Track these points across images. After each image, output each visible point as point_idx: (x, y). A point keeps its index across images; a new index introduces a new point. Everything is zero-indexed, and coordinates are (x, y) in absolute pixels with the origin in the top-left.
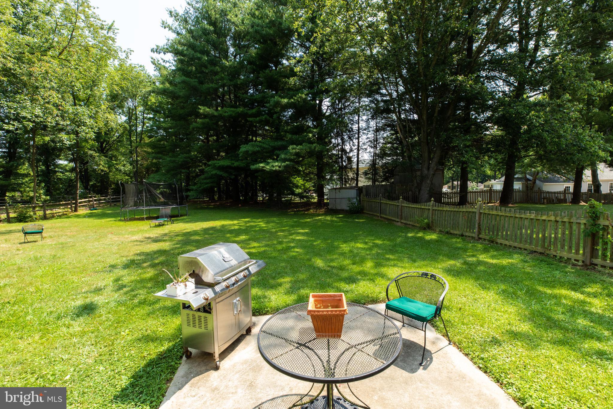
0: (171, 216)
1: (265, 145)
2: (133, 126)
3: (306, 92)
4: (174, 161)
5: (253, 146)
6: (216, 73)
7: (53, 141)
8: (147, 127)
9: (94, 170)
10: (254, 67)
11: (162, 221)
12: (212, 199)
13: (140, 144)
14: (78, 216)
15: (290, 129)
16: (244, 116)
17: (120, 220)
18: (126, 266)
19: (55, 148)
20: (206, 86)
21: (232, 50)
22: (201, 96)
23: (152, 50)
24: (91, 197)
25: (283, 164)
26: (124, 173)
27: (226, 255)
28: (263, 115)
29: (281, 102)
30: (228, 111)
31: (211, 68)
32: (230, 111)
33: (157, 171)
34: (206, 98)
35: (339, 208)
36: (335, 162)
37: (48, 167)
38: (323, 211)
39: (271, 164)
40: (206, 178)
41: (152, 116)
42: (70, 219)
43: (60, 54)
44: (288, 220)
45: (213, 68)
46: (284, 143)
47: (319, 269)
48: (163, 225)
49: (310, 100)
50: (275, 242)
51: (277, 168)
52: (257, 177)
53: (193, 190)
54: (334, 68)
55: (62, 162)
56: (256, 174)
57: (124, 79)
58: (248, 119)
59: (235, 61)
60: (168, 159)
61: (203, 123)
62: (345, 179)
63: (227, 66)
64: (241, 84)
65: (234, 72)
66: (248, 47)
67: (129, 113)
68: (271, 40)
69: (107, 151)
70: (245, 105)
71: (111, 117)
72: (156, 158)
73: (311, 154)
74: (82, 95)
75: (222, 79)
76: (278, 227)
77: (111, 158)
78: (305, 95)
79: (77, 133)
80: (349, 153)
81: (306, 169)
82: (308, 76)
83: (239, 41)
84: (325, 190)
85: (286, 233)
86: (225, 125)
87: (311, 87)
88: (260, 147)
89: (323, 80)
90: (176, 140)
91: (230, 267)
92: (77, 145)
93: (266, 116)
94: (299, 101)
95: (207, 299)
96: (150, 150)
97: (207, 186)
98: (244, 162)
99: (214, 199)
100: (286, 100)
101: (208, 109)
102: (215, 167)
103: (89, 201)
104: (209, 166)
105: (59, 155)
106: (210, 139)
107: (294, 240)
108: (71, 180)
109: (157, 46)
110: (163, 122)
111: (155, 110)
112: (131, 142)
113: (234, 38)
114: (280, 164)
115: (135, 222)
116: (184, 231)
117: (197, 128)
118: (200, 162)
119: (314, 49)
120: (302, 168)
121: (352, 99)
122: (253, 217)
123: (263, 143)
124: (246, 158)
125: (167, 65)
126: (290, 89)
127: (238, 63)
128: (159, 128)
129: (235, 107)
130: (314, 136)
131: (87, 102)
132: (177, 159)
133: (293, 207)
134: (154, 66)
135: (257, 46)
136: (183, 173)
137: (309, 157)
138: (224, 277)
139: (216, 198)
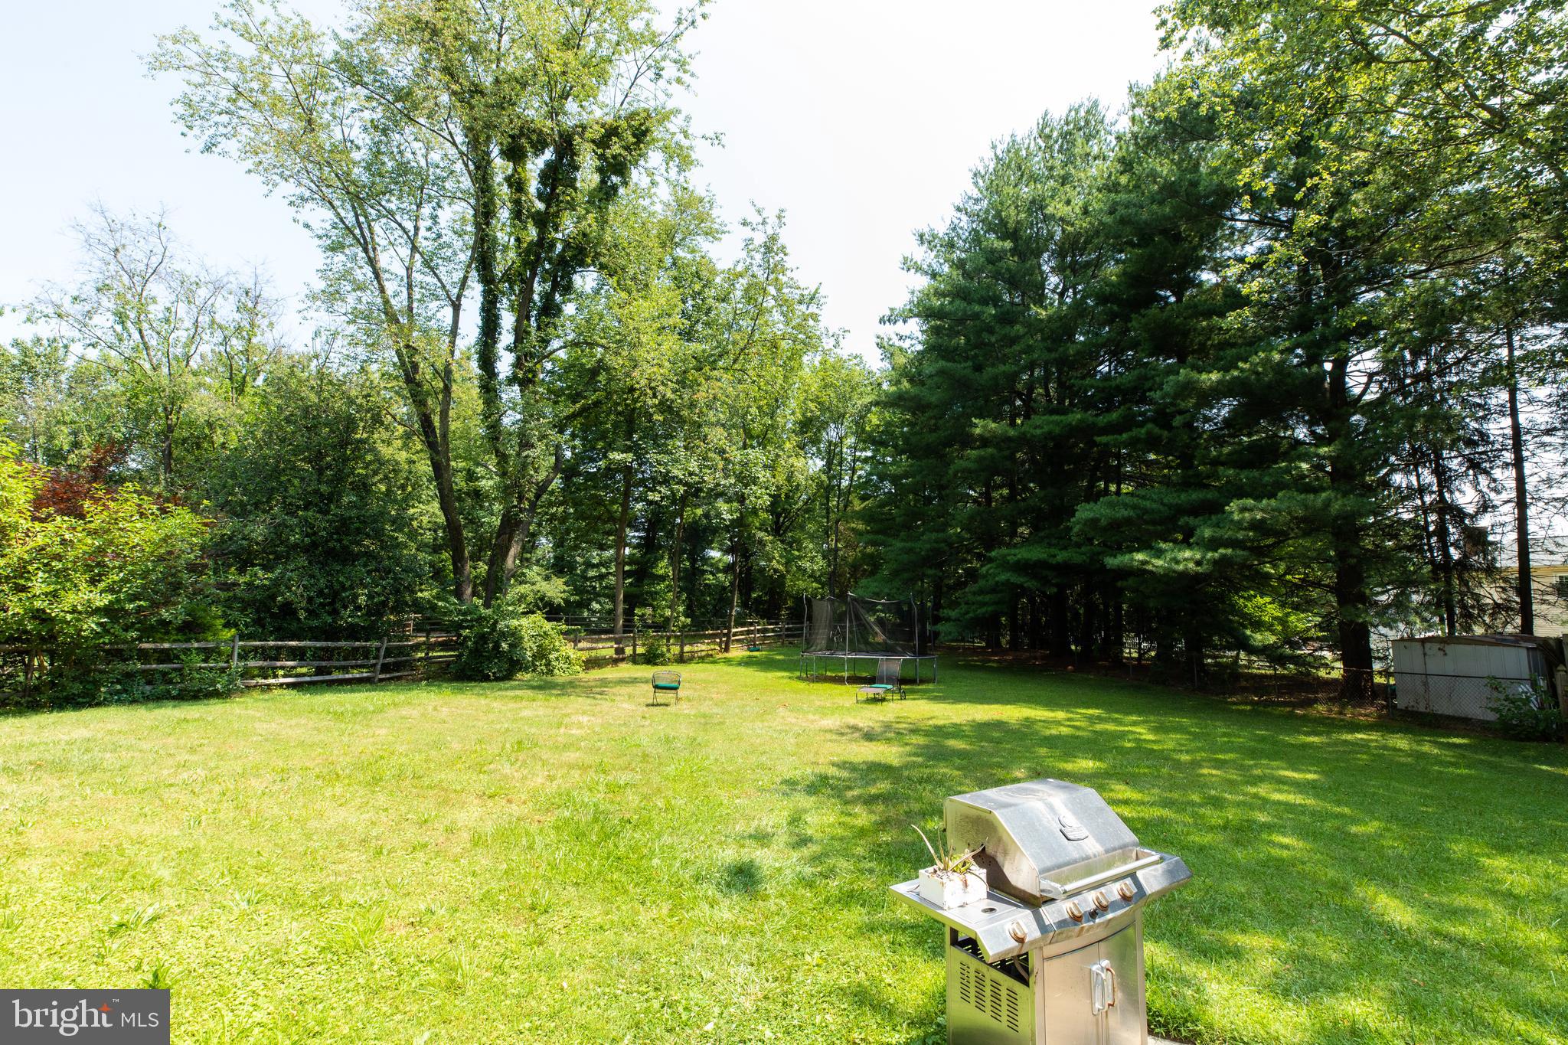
0: (903, 681)
1: (1148, 504)
2: (834, 477)
3: (1282, 342)
4: (910, 551)
5: (1111, 505)
6: (1013, 341)
7: (706, 515)
8: (860, 477)
9: (762, 570)
10: (1115, 308)
11: (880, 691)
12: (994, 644)
13: (845, 514)
14: (728, 662)
15: (1229, 454)
16: (1086, 432)
17: (799, 678)
18: (812, 789)
19: (705, 529)
20: (989, 372)
21: (1053, 280)
22: (976, 399)
23: (882, 321)
24: (751, 624)
25: (1209, 555)
26: (810, 576)
27: (1071, 820)
28: (1141, 425)
29: (1198, 381)
30: (1041, 425)
31: (1003, 330)
32: (1049, 423)
33: (873, 573)
34: (987, 401)
35: (1443, 708)
36: (1409, 549)
37: (693, 561)
38: (1368, 713)
39: (1169, 556)
40: (981, 592)
41: (869, 454)
42: (717, 666)
43: (735, 361)
44: (1234, 729)
45: (1007, 329)
46: (1210, 495)
47: (1390, 931)
48: (883, 700)
49: (1299, 365)
50: (1195, 798)
51: (1191, 565)
52: (1121, 590)
53: (948, 619)
54: (1391, 258)
55: (715, 554)
56: (1119, 584)
57: (826, 386)
58: (1098, 439)
59: (1061, 303)
60: (899, 544)
61: (980, 460)
62: (1464, 607)
63: (1041, 320)
64: (1078, 353)
65: (1061, 329)
66: (1098, 264)
67: (829, 453)
68: (1164, 232)
69: (785, 532)
70: (1088, 405)
71: (799, 463)
72: (874, 544)
73: (1311, 524)
74: (757, 428)
75: (1029, 350)
76: (1199, 749)
77: (790, 545)
78: (1281, 352)
79: (742, 499)
80: (1473, 517)
81: (1288, 571)
82: (1290, 299)
83: (1074, 256)
84: (1375, 642)
85: (1233, 775)
86: (1033, 461)
87: (1302, 324)
88: (1134, 507)
89: (1346, 300)
90: (916, 501)
91: (1083, 859)
92: (740, 523)
93: (1150, 426)
94: (1257, 373)
95: (1021, 940)
96: (861, 527)
97: (984, 610)
98: (1083, 549)
99: (999, 644)
100: (1215, 376)
101: (993, 425)
102: (1005, 565)
103: (749, 632)
104: (991, 560)
105: (712, 542)
106: (994, 495)
107: (1265, 801)
108: (724, 588)
109: (892, 310)
110: (891, 464)
111: (875, 440)
112: (828, 510)
113: (1061, 254)
114: (1198, 556)
115: (827, 686)
116: (931, 722)
117: (963, 471)
118: (969, 551)
119: (1309, 220)
120: (1275, 566)
121: (1473, 338)
122: (1110, 707)
123: (1143, 498)
124: (1090, 540)
125: (906, 344)
126: (1224, 345)
127: (1070, 307)
128: (882, 478)
129: (1060, 411)
130: (1320, 467)
131: (763, 441)
132: (917, 545)
133: (1244, 690)
134: (880, 351)
135: (1123, 256)
136: (929, 576)
137: (1306, 534)
138: (1069, 887)
139: (1004, 642)
